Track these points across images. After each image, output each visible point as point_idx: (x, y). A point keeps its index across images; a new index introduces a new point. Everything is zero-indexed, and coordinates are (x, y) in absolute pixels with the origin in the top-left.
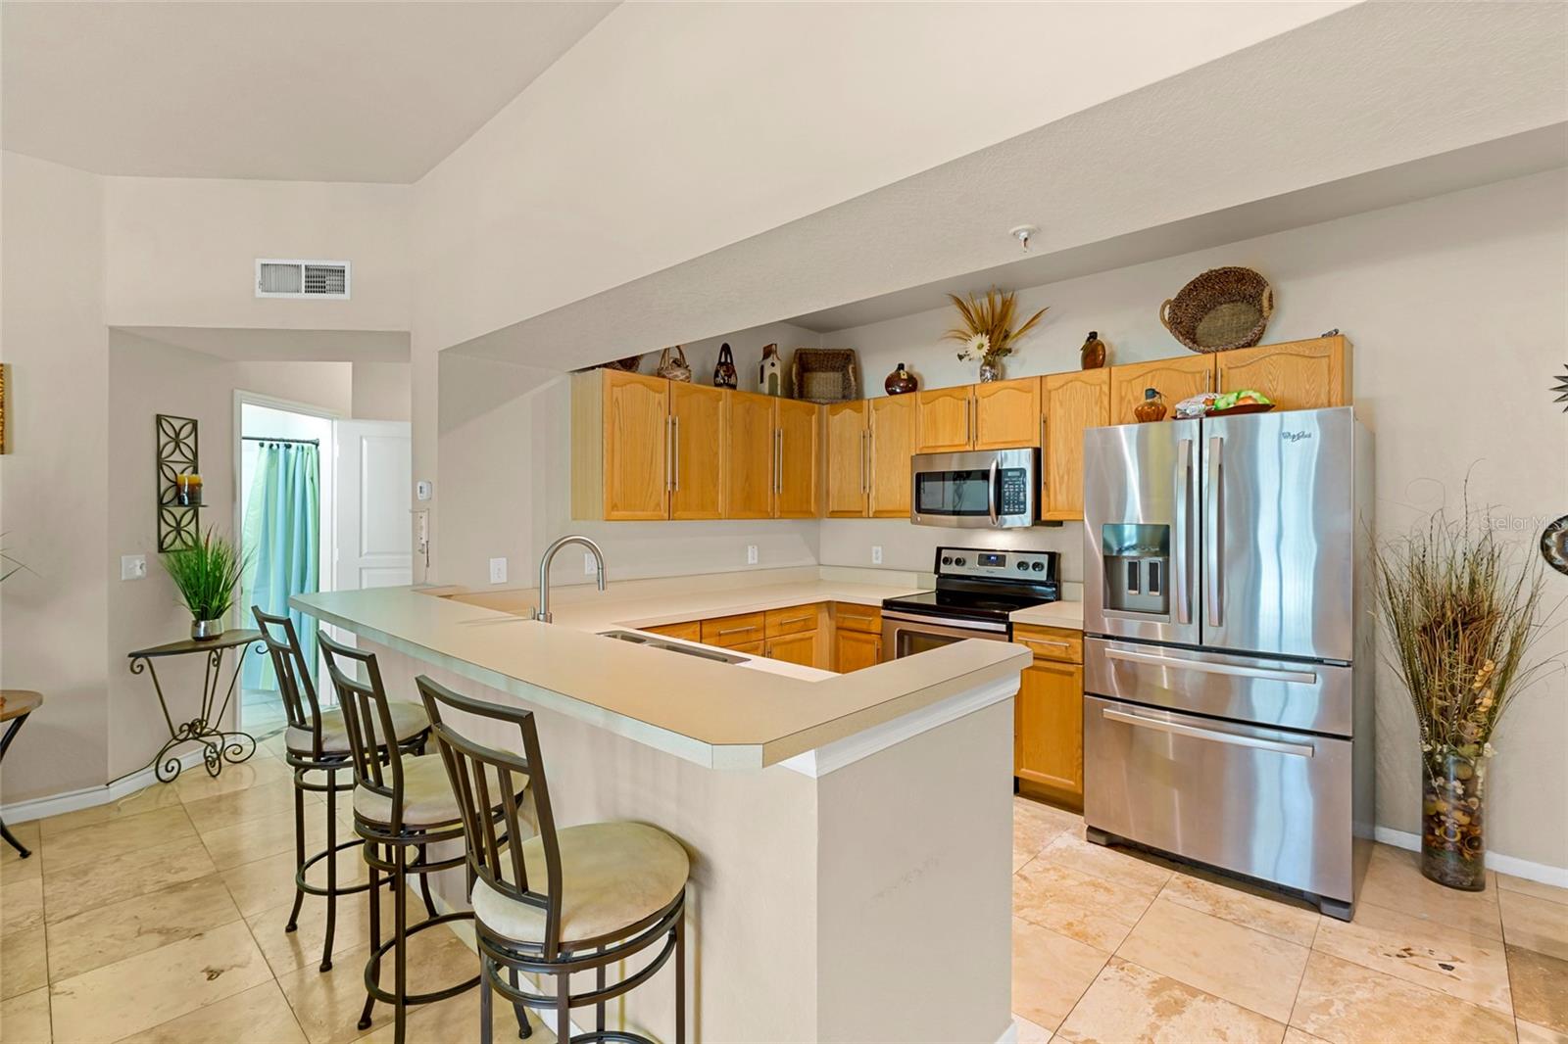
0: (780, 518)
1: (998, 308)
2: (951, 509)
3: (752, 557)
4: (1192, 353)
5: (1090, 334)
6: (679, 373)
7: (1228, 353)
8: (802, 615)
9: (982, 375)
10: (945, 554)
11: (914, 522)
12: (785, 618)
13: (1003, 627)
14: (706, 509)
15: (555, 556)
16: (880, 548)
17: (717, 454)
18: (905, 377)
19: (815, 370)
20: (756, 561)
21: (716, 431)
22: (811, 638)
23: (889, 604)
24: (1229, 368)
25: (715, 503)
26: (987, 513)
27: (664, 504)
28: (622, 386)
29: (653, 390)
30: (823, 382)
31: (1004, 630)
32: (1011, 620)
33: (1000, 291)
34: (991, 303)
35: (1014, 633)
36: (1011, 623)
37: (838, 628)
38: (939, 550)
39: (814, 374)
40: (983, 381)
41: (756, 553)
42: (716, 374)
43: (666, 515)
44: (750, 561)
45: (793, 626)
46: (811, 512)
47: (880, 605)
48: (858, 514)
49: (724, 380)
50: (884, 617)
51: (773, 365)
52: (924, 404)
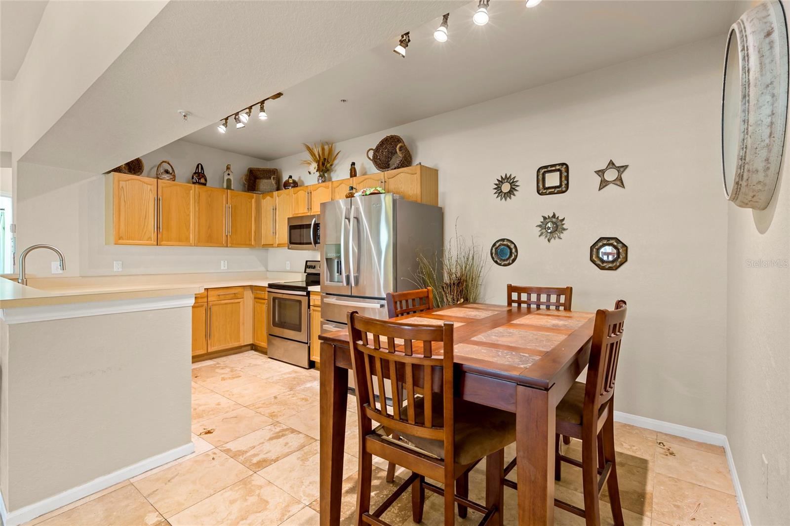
0: (231, 247)
1: (326, 153)
2: (299, 242)
3: (223, 266)
4: (379, 172)
5: (352, 163)
6: (166, 177)
7: (388, 172)
8: (233, 291)
9: (318, 181)
10: (309, 264)
11: (289, 248)
12: (221, 292)
13: (305, 293)
14: (182, 240)
15: (29, 253)
16: (289, 262)
17: (189, 215)
18: (292, 182)
19: (261, 178)
20: (226, 268)
21: (189, 204)
22: (239, 302)
23: (271, 286)
24: (389, 179)
25: (188, 239)
26: (310, 243)
27: (154, 236)
28: (126, 181)
29: (146, 184)
30: (264, 184)
31: (305, 294)
32: (309, 290)
33: (327, 143)
34: (323, 149)
35: (311, 296)
36: (309, 292)
37: (255, 298)
38: (307, 261)
39: (262, 180)
40: (319, 183)
41: (226, 264)
42: (193, 178)
43: (155, 243)
44: (222, 268)
45: (227, 296)
46: (252, 244)
47: (267, 286)
48: (272, 246)
49: (196, 181)
50: (268, 292)
51: (229, 174)
52: (294, 194)
